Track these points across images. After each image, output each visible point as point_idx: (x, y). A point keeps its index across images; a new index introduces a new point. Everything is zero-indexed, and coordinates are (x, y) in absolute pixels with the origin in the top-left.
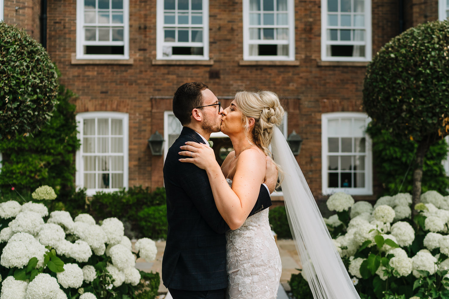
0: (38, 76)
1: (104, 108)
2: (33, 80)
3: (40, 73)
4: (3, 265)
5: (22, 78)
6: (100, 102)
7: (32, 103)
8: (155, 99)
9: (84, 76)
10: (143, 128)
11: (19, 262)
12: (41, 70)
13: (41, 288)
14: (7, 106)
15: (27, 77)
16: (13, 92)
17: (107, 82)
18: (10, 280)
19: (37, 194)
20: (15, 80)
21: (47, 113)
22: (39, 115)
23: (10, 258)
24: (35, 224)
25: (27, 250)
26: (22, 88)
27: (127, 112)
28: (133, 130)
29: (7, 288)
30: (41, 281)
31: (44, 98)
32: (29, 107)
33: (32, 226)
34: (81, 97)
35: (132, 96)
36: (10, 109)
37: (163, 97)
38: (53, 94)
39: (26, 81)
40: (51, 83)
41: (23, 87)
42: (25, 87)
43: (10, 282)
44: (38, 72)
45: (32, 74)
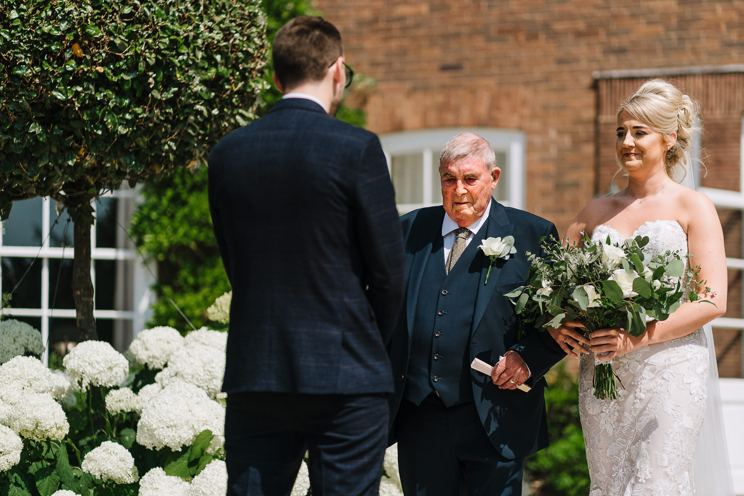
0: (218, 24)
1: (450, 117)
2: (207, 34)
3: (223, 16)
4: (141, 444)
5: (184, 30)
6: (439, 98)
7: (204, 89)
8: (610, 80)
9: (390, 20)
10: (571, 177)
11: (174, 436)
12: (226, 10)
13: (216, 488)
14: (152, 95)
15: (194, 28)
16: (163, 65)
17: (457, 35)
18: (156, 475)
19: (219, 308)
20: (169, 37)
21: (241, 111)
22: (221, 116)
23: (154, 427)
24: (210, 372)
25: (190, 413)
26: (183, 54)
27: (520, 128)
28: (540, 183)
29: (150, 491)
30: (217, 473)
31: (232, 74)
32: (197, 96)
33: (204, 375)
34: (383, 86)
35: (537, 74)
36: (159, 104)
37: (635, 72)
38: (252, 65)
39: (191, 38)
40: (249, 39)
41: (184, 50)
42: (190, 51)
43: (156, 477)
44: (218, 13)
45: (204, 20)
